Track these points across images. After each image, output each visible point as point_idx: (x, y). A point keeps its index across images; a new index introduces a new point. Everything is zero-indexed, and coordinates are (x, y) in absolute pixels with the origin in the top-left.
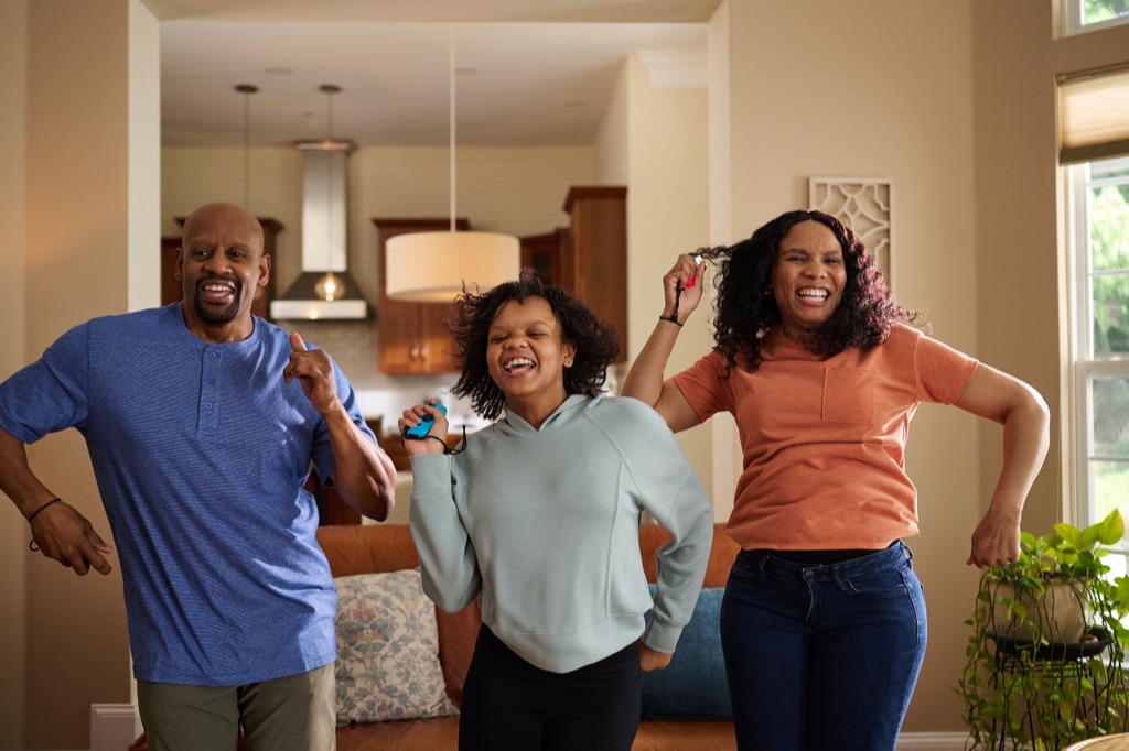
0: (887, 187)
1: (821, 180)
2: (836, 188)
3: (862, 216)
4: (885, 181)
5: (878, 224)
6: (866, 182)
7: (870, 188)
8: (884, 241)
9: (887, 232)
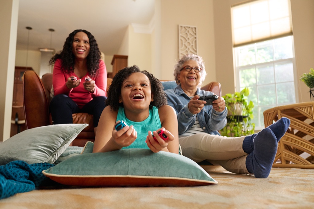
0: (195, 28)
1: (181, 25)
2: (184, 27)
3: (190, 34)
4: (195, 27)
5: (193, 36)
6: (191, 26)
7: (192, 28)
8: (195, 40)
9: (196, 38)
